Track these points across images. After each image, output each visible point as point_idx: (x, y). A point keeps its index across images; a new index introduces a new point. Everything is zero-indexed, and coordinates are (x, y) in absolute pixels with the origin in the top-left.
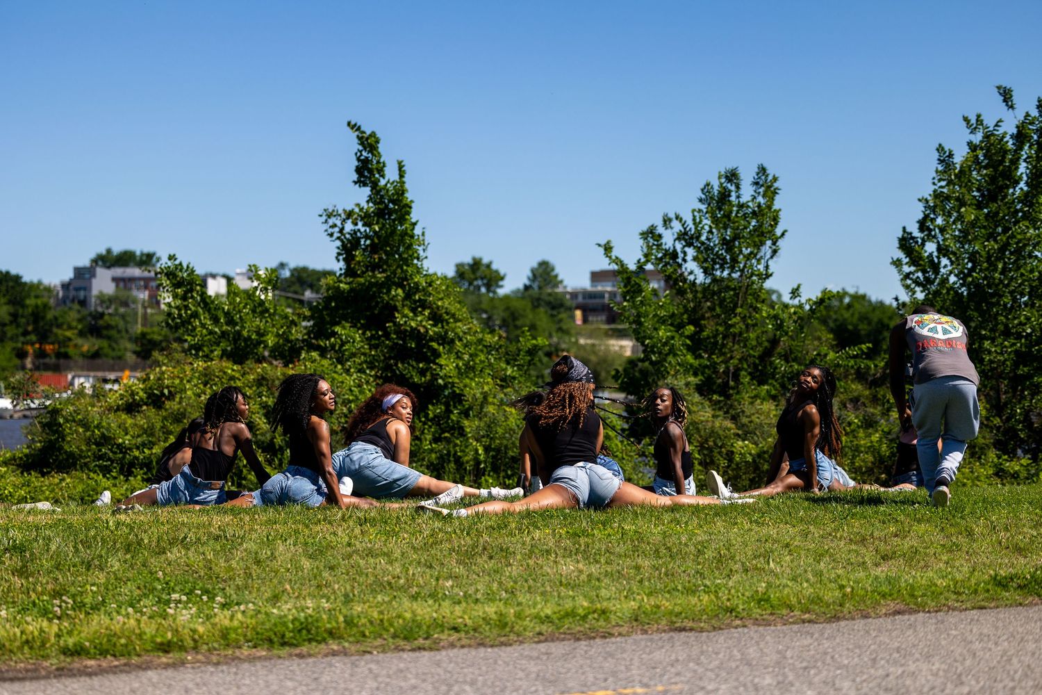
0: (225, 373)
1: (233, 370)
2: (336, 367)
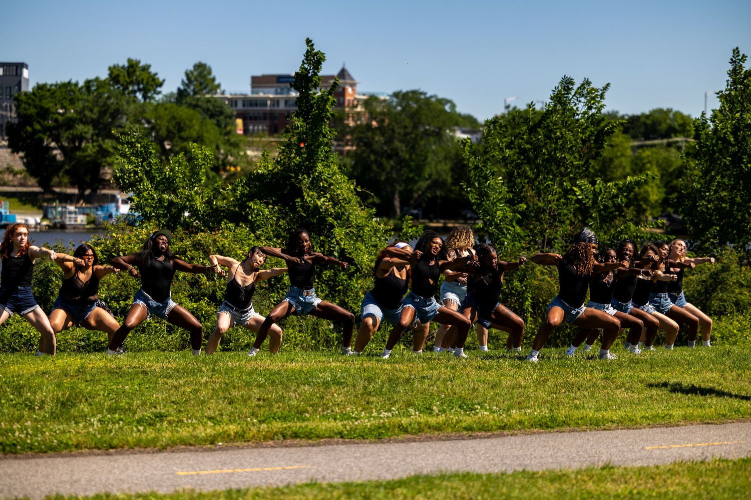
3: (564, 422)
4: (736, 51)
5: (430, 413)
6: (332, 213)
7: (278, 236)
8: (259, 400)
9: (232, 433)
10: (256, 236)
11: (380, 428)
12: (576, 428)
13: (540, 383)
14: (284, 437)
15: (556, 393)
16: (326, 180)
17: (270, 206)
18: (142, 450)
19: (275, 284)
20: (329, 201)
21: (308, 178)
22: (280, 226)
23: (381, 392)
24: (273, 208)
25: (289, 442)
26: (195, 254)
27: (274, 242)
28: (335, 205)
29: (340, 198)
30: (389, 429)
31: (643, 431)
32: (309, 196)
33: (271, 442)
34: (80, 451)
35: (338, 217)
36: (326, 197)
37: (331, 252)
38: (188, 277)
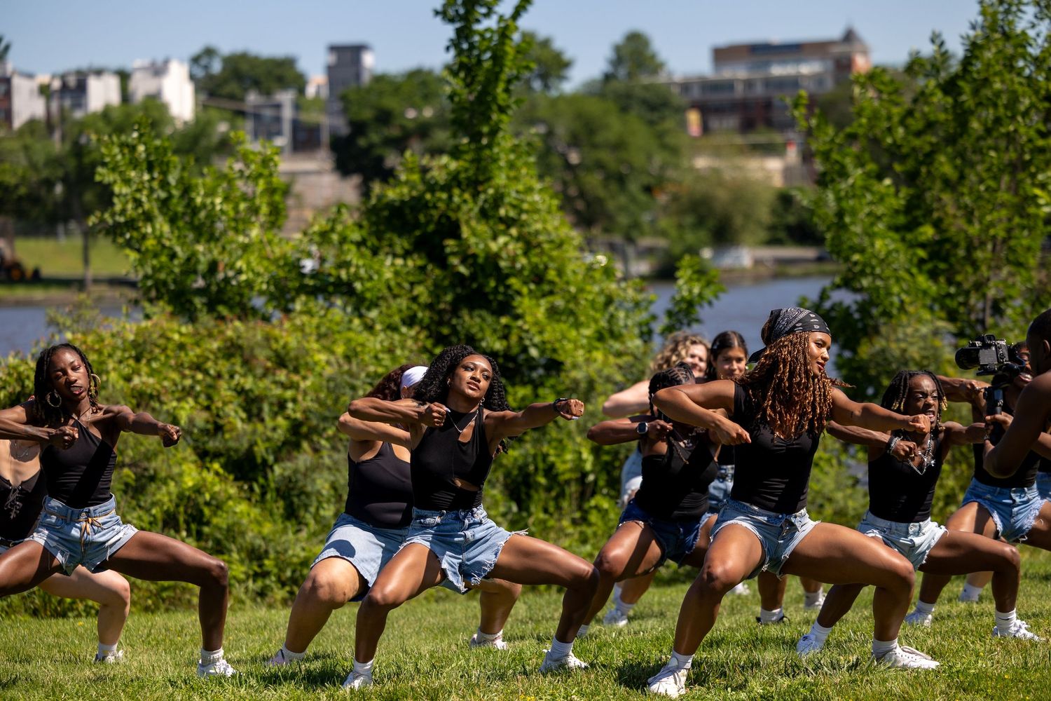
0: (169, 339)
1: (181, 334)
2: (350, 321)
6: (522, 269)
7: (411, 321)
10: (364, 323)
17: (399, 262)
20: (517, 243)
21: (475, 201)
22: (415, 299)
24: (403, 265)
26: (224, 366)
27: (401, 334)
28: (528, 250)
29: (542, 238)
32: (475, 235)
36: (511, 235)
37: (525, 350)
38: (201, 418)
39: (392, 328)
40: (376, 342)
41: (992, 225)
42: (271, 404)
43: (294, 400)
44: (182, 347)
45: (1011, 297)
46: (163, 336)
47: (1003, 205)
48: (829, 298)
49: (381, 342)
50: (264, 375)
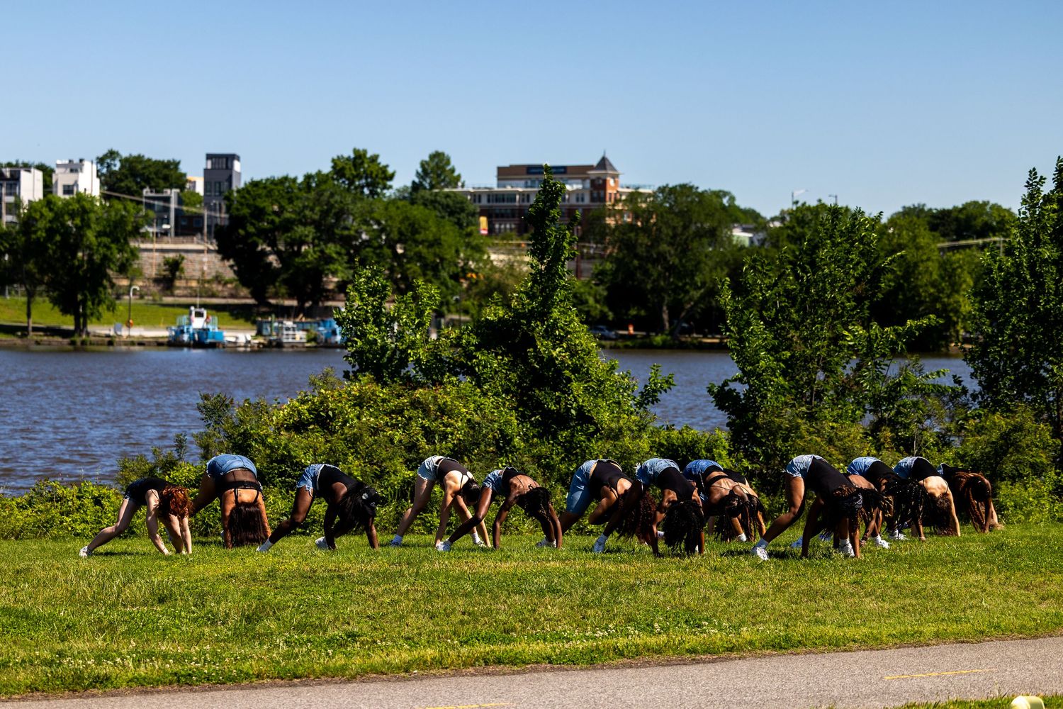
3: (800, 642)
4: (1033, 173)
5: (652, 631)
6: (569, 366)
7: (507, 391)
8: (464, 613)
9: (429, 659)
10: (482, 391)
11: (592, 651)
12: (813, 649)
13: (779, 589)
14: (486, 663)
15: (796, 603)
16: (562, 328)
17: (500, 357)
18: (329, 679)
19: (504, 447)
20: (566, 352)
21: (542, 326)
22: (510, 380)
23: (600, 602)
24: (502, 360)
25: (491, 668)
26: (414, 413)
27: (503, 399)
28: (572, 356)
29: (579, 348)
30: (603, 652)
31: (888, 651)
32: (543, 345)
33: (471, 669)
34: (261, 681)
35: (576, 370)
36: (563, 347)
37: (569, 410)
38: (405, 441)
39: (497, 394)
40: (488, 402)
41: (818, 349)
42: (439, 435)
43: (452, 434)
44: (384, 401)
45: (826, 390)
46: (373, 394)
47: (825, 339)
48: (727, 385)
49: (492, 403)
50: (436, 419)
